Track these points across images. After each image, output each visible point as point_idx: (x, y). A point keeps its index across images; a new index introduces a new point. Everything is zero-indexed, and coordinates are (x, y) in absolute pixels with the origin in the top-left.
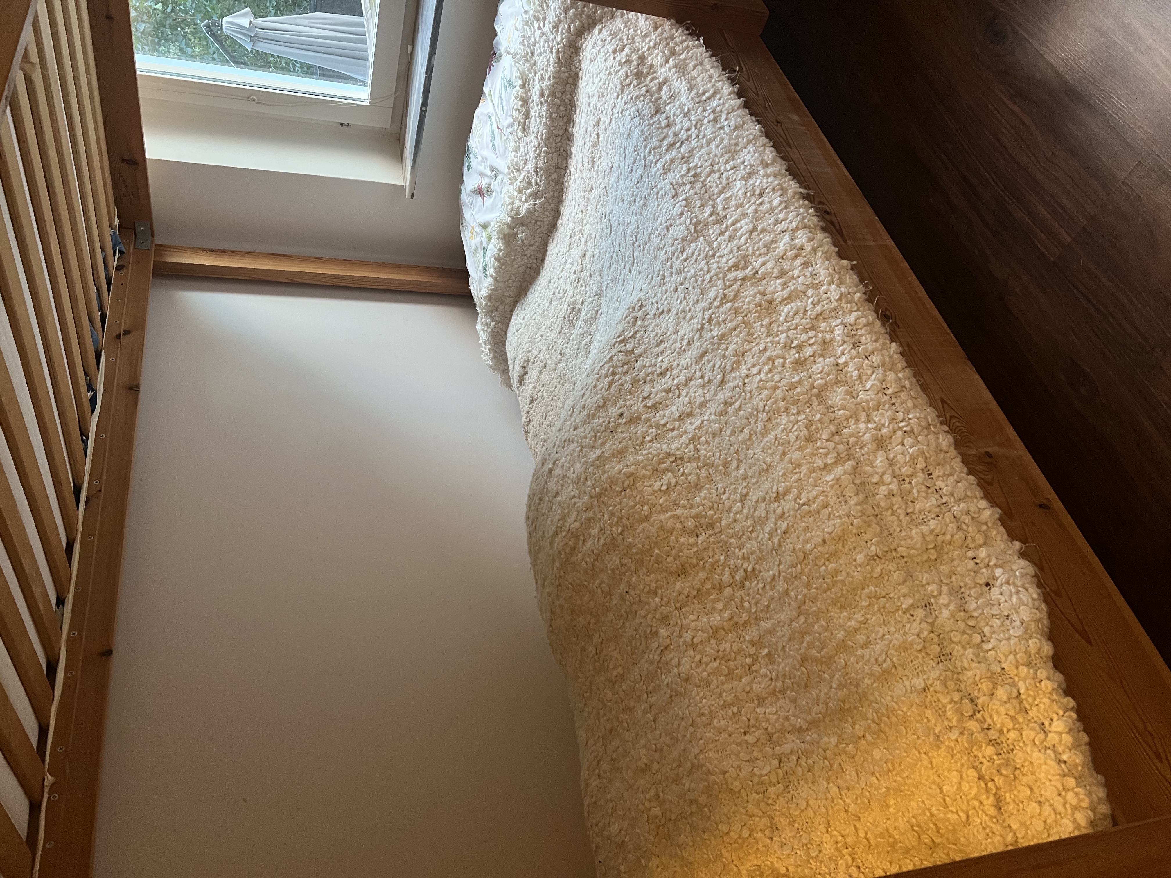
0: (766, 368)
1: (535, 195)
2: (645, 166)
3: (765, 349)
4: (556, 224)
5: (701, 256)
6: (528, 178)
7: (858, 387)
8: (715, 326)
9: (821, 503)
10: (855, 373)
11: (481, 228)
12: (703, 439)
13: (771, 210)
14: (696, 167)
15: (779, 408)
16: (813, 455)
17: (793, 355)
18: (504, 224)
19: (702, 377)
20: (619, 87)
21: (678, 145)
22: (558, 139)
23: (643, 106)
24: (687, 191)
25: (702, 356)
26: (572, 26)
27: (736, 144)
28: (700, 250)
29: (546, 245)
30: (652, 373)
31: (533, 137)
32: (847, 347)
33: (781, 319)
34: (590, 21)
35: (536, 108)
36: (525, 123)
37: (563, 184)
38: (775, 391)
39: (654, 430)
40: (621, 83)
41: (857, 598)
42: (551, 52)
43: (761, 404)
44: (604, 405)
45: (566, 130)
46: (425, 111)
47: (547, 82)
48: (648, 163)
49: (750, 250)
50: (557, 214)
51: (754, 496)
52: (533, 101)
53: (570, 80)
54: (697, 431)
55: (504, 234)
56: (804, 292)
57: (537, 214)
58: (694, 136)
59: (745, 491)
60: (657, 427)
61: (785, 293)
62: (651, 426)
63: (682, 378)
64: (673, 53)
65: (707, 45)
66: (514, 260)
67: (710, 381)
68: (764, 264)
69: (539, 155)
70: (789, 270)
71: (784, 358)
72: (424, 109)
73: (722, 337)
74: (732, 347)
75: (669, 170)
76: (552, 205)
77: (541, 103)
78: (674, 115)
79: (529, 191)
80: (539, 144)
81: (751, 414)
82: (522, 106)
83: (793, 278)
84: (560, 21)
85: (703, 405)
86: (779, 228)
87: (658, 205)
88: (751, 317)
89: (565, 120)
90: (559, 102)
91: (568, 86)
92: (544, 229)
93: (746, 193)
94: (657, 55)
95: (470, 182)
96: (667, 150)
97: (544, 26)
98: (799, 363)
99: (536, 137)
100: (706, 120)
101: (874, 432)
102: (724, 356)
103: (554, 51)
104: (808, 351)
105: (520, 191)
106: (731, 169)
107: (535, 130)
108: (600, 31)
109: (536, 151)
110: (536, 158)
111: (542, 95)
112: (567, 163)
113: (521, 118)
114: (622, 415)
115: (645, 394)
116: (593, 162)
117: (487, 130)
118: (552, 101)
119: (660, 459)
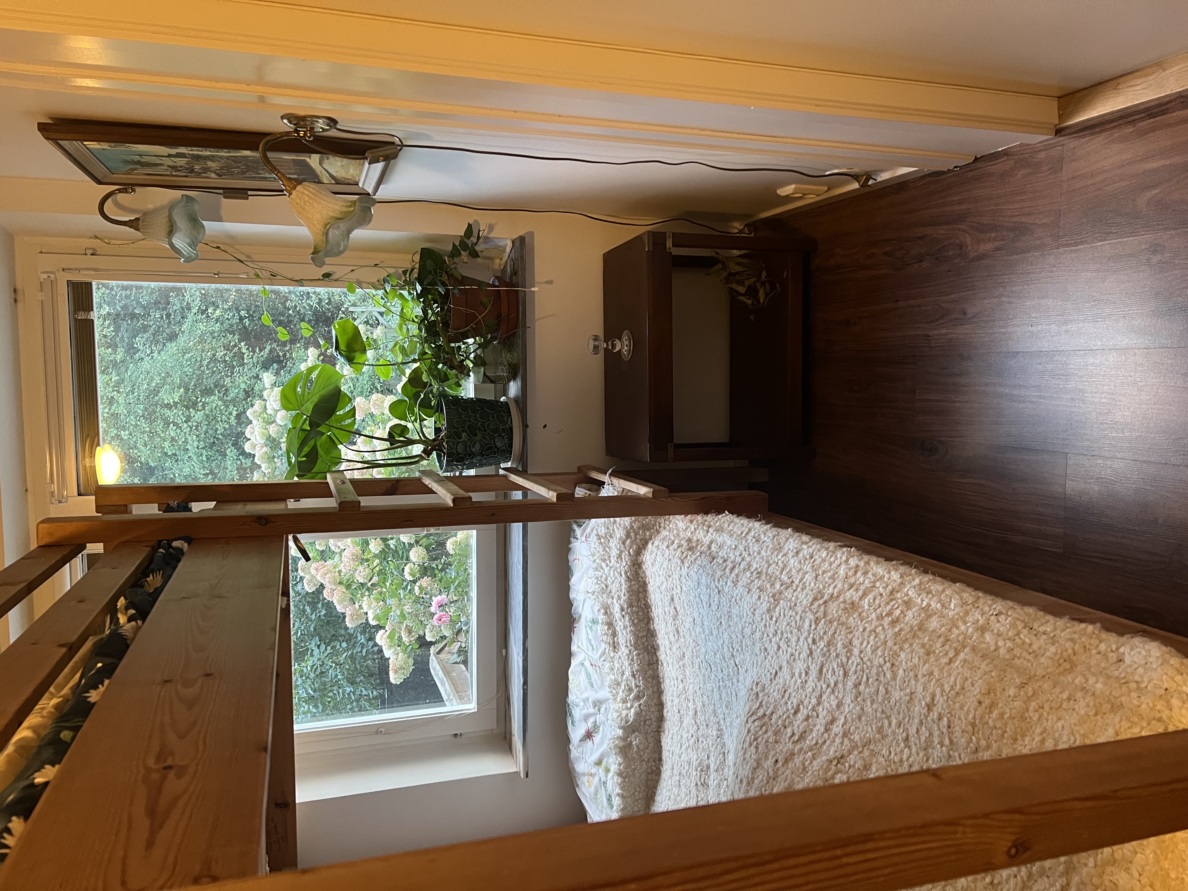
0: (872, 637)
1: (638, 698)
2: (719, 592)
3: (864, 630)
4: (663, 716)
5: (787, 610)
6: (628, 685)
7: (945, 612)
8: (819, 641)
9: (961, 680)
10: (939, 605)
11: (597, 767)
12: (852, 728)
13: (824, 560)
14: (756, 569)
15: (895, 652)
16: (937, 660)
17: (887, 620)
18: (618, 738)
19: (828, 686)
20: (679, 561)
21: (737, 566)
22: (644, 640)
23: (702, 561)
24: (757, 583)
25: (821, 671)
26: (631, 550)
27: (779, 544)
28: (784, 607)
29: (659, 742)
30: (788, 717)
31: (623, 648)
32: (924, 595)
33: (866, 607)
34: (643, 542)
35: (620, 623)
36: (614, 642)
37: (658, 676)
38: (886, 644)
39: (810, 753)
40: (680, 558)
41: (1028, 720)
42: (621, 575)
43: (881, 660)
44: (758, 765)
45: (649, 629)
46: (527, 689)
47: (623, 598)
48: (720, 588)
49: (821, 587)
50: (661, 705)
51: (913, 731)
52: (616, 620)
53: (641, 589)
54: (845, 727)
55: (620, 748)
56: (874, 586)
57: (644, 713)
58: (746, 556)
59: (904, 734)
60: (811, 749)
61: (860, 593)
62: (806, 753)
63: (814, 701)
64: (709, 526)
65: (732, 512)
66: (634, 769)
67: (836, 684)
68: (835, 587)
69: (632, 660)
70: (855, 581)
71: (882, 625)
72: (525, 687)
73: (829, 644)
74: (839, 645)
75: (738, 581)
76: (655, 701)
77: (623, 616)
78: (726, 554)
79: (632, 696)
80: (630, 651)
81: (878, 674)
82: (608, 629)
83: (860, 584)
84: (621, 552)
85: (839, 705)
86: (834, 565)
87: (740, 607)
88: (843, 619)
89: (645, 622)
90: (637, 609)
91: (640, 594)
92: (654, 727)
93: (800, 562)
94: (699, 532)
95: (576, 733)
96: (731, 573)
97: (610, 562)
98: (894, 623)
99: (627, 646)
100: (751, 544)
101: (973, 626)
102: (837, 656)
103: (623, 573)
104: (897, 612)
105: (624, 701)
106: (782, 557)
107: (624, 642)
108: (653, 543)
109: (629, 658)
110: (630, 664)
111: (622, 610)
112: (657, 657)
113: (610, 639)
114: (777, 761)
115: (789, 735)
116: (678, 632)
117: (583, 676)
118: (631, 610)
119: (825, 770)
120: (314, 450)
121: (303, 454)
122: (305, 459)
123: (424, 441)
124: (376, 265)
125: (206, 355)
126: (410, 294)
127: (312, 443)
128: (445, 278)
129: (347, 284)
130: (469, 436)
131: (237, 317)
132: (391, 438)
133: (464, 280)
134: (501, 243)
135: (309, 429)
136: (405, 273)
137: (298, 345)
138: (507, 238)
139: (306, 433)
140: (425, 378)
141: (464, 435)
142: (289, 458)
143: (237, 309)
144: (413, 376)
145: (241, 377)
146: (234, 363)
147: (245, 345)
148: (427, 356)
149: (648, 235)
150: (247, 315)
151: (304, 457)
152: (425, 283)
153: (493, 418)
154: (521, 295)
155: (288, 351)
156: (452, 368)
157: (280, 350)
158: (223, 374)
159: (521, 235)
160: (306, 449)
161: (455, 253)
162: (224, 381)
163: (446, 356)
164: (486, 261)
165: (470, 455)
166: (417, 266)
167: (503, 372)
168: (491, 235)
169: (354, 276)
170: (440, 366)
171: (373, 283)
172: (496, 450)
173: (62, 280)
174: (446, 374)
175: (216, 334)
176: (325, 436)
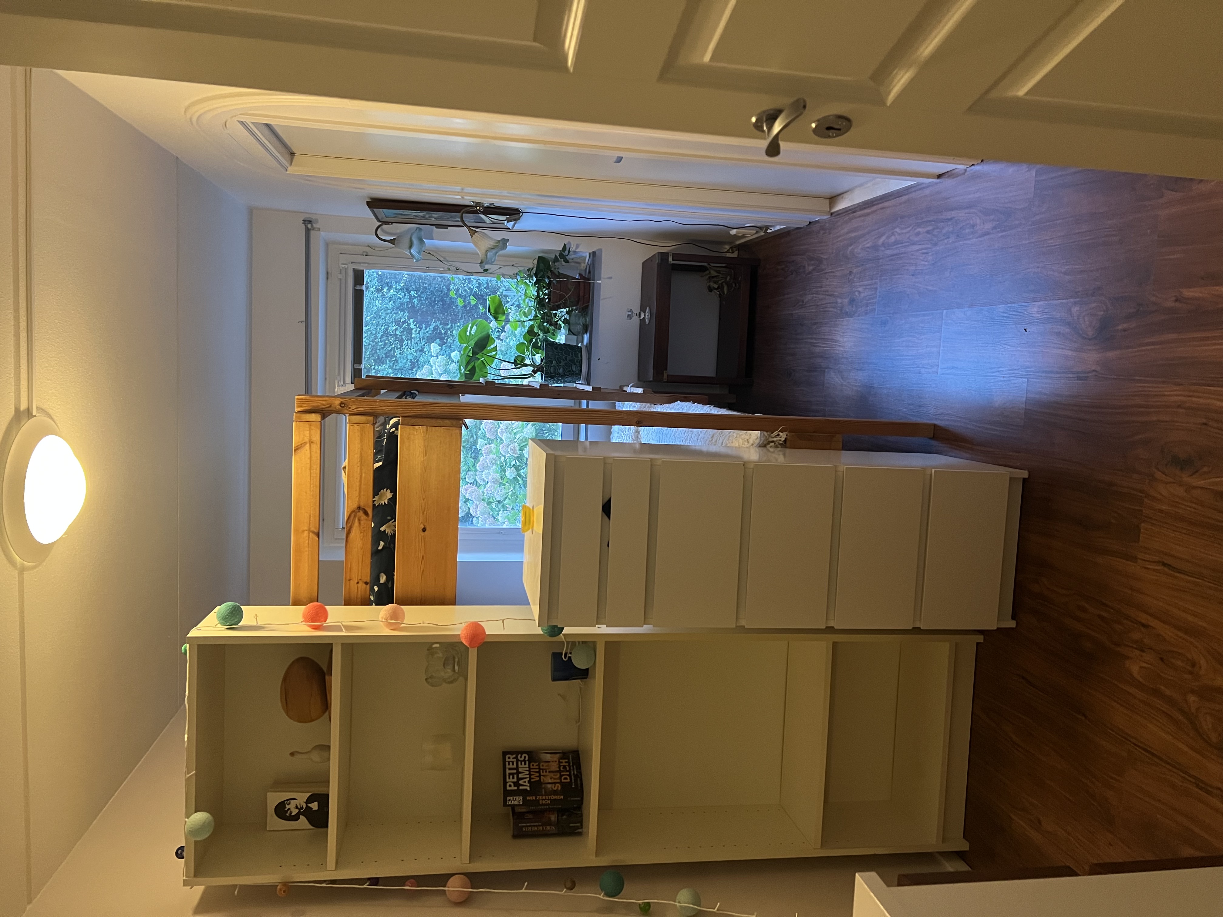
120: (474, 367)
121: (467, 369)
122: (468, 372)
123: (533, 365)
124: (513, 265)
125: (380, 329)
126: (530, 282)
127: (472, 364)
128: (549, 274)
129: (496, 276)
130: (557, 363)
131: (407, 297)
132: (515, 363)
133: (560, 275)
134: (584, 255)
135: (471, 355)
136: (528, 270)
137: (458, 324)
138: (586, 252)
139: (470, 358)
140: (536, 330)
141: (554, 362)
142: (460, 370)
143: (407, 289)
144: (530, 329)
145: (409, 349)
146: (403, 337)
147: (413, 322)
148: (538, 318)
149: (658, 255)
150: (416, 296)
151: (468, 371)
152: (539, 276)
153: (572, 354)
154: (591, 285)
155: (449, 329)
156: (551, 325)
157: (443, 328)
158: (393, 346)
159: (594, 250)
160: (470, 367)
161: (556, 260)
162: (395, 352)
163: (548, 318)
164: (577, 265)
165: (558, 375)
166: (536, 266)
167: (579, 328)
168: (577, 250)
169: (501, 271)
170: (545, 324)
171: (511, 275)
172: (573, 373)
173: (351, 267)
174: (548, 329)
175: (389, 311)
176: (480, 361)
